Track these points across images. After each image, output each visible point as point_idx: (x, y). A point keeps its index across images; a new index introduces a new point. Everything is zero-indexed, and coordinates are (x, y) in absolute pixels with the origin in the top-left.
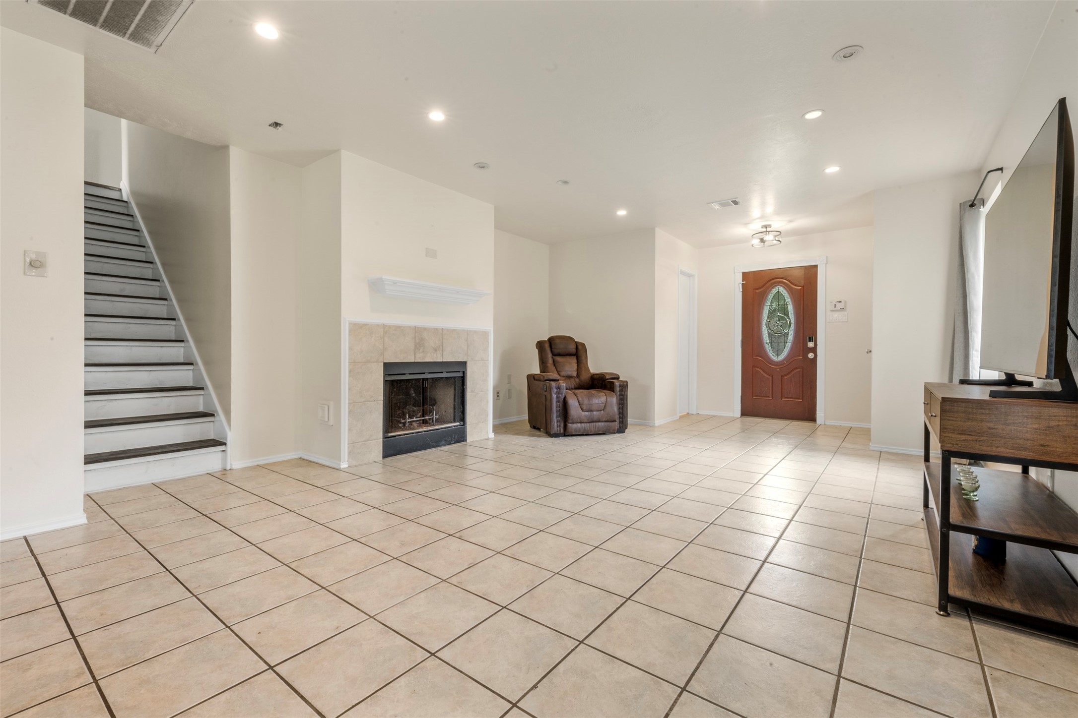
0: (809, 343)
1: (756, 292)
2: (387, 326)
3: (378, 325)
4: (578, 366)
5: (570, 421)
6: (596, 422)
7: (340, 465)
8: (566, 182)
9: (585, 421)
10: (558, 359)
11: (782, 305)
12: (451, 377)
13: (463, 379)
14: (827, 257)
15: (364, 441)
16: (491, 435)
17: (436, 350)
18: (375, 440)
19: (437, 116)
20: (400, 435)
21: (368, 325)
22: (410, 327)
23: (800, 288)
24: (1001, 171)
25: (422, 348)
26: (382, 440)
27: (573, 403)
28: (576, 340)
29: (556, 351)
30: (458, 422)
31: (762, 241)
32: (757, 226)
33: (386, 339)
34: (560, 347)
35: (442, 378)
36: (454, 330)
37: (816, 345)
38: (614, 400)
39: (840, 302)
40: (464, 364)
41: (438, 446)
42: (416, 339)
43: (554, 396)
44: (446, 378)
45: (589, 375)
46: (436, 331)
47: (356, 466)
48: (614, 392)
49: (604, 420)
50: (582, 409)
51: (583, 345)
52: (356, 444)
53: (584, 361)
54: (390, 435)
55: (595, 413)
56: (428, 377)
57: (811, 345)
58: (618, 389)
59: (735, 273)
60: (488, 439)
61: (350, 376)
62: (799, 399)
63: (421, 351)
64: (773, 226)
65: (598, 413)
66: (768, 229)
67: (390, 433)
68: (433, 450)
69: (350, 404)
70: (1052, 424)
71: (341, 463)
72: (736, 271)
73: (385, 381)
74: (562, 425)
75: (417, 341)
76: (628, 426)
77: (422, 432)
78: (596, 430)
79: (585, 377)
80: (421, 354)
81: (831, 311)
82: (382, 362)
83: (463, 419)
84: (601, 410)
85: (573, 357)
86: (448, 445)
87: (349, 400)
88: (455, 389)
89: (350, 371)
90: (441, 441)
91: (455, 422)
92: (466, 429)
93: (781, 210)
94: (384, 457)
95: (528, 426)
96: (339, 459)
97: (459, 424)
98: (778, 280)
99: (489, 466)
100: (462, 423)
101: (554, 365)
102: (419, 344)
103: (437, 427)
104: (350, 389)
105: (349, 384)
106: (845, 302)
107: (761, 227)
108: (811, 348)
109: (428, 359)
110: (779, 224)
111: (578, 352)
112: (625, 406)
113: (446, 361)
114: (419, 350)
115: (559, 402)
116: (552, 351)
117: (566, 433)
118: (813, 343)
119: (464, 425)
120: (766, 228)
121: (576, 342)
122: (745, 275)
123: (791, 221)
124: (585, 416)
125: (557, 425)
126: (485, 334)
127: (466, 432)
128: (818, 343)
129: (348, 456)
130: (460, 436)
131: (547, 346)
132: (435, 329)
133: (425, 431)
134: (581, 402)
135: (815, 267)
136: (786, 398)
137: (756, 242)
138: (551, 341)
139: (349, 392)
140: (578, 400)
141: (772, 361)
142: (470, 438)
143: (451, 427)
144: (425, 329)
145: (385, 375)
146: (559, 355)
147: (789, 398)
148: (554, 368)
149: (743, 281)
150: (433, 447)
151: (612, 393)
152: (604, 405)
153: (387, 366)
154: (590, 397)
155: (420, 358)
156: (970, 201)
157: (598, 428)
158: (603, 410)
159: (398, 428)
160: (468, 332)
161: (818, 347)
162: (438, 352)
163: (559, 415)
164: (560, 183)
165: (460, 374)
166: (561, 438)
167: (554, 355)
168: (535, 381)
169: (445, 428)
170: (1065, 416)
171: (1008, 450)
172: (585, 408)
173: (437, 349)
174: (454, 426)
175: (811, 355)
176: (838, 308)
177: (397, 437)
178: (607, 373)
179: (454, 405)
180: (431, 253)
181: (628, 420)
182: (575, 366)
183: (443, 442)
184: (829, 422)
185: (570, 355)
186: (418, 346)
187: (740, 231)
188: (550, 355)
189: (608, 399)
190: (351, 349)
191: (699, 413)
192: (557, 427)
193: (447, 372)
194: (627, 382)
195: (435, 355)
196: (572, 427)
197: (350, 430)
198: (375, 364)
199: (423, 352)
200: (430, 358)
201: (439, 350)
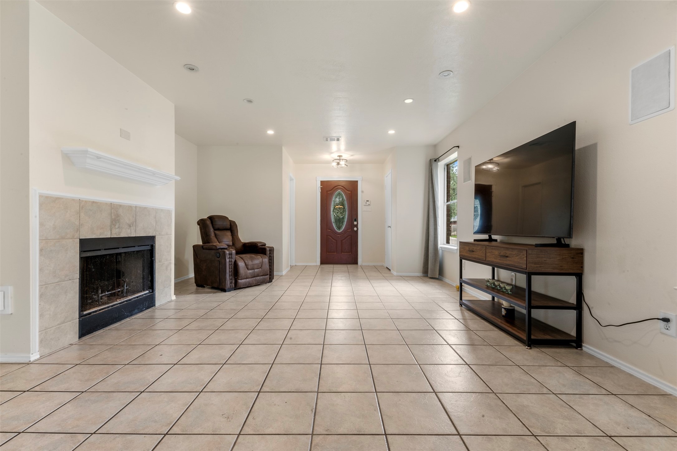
0: (354, 222)
1: (328, 193)
2: (83, 201)
3: (73, 200)
4: (232, 237)
5: (240, 278)
6: (256, 277)
7: (29, 357)
8: (250, 101)
9: (250, 277)
10: (217, 232)
11: (341, 201)
12: (141, 251)
13: (151, 252)
14: (362, 177)
15: (58, 325)
16: (174, 297)
17: (130, 226)
18: (70, 321)
20: (96, 311)
21: (62, 198)
22: (106, 204)
23: (350, 192)
24: (458, 148)
25: (118, 224)
26: (78, 319)
27: (241, 264)
28: (229, 219)
29: (217, 227)
30: (147, 290)
31: (338, 164)
32: (335, 156)
33: (82, 215)
34: (219, 223)
35: (134, 252)
36: (145, 208)
37: (358, 223)
38: (266, 260)
39: (368, 201)
40: (153, 238)
41: (131, 315)
42: (112, 215)
43: (228, 260)
44: (137, 251)
45: (241, 244)
46: (130, 208)
47: (50, 355)
48: (266, 255)
49: (261, 275)
50: (247, 268)
51: (234, 222)
52: (49, 330)
53: (236, 234)
54: (85, 313)
55: (256, 270)
56: (122, 252)
57: (355, 223)
58: (268, 252)
59: (316, 181)
60: (171, 301)
61: (41, 255)
62: (350, 252)
63: (117, 226)
64: (343, 156)
65: (258, 270)
66: (341, 158)
67: (85, 311)
68: (128, 319)
69: (41, 286)
70: (564, 257)
71: (31, 356)
72: (317, 179)
73: (81, 258)
74: (233, 281)
75: (113, 217)
76: (274, 277)
77: (117, 304)
78: (257, 282)
79: (239, 246)
80: (117, 230)
81: (365, 205)
82: (77, 238)
83: (152, 287)
84: (259, 268)
85: (228, 231)
86: (140, 312)
87: (40, 281)
88: (144, 261)
89: (41, 250)
90: (134, 310)
91: (144, 290)
92: (155, 295)
93: (347, 149)
94: (80, 337)
95: (194, 286)
96: (29, 352)
97: (148, 292)
98: (339, 187)
99: (171, 324)
100: (151, 290)
101: (216, 238)
102: (115, 220)
103: (130, 298)
104: (41, 270)
105: (40, 265)
106: (370, 201)
107: (337, 156)
108: (355, 225)
109: (123, 235)
110: (346, 156)
111: (232, 228)
112: (272, 264)
113: (139, 236)
114: (115, 225)
115: (231, 264)
116: (213, 227)
117: (236, 287)
118: (356, 222)
119: (153, 292)
120: (340, 157)
121: (230, 220)
122: (322, 183)
123: (352, 155)
124: (250, 273)
125: (230, 282)
126: (169, 212)
127: (155, 298)
128: (358, 222)
129: (39, 345)
130: (149, 302)
131: (209, 222)
132: (129, 206)
133: (119, 303)
134: (247, 263)
135: (357, 182)
136: (343, 252)
137: (334, 164)
138: (211, 218)
139: (40, 273)
140: (245, 262)
141: (337, 232)
142: (157, 304)
143: (142, 295)
144: (120, 206)
145: (81, 251)
146: (219, 229)
147: (345, 252)
148: (216, 240)
149: (321, 186)
150: (127, 317)
151: (265, 255)
152: (261, 264)
153: (83, 242)
154: (252, 259)
155: (116, 233)
156: (435, 159)
157: (258, 281)
158: (261, 268)
159: (92, 306)
160: (156, 210)
161: (358, 224)
162: (132, 228)
163: (231, 275)
164: (245, 101)
165: (149, 248)
166: (232, 291)
167: (215, 229)
168: (205, 251)
169: (137, 297)
170: (570, 253)
171: (551, 270)
172: (249, 267)
173: (131, 225)
174: (145, 294)
175: (355, 229)
176: (367, 204)
177: (92, 314)
178: (257, 242)
179: (143, 275)
180: (125, 135)
181: (274, 273)
182: (230, 237)
183: (136, 311)
184: (364, 264)
185: (226, 229)
186: (114, 222)
187: (326, 157)
188: (212, 230)
189: (263, 260)
190: (41, 224)
191: (297, 265)
192: (230, 284)
193: (138, 246)
194: (273, 247)
195: (129, 231)
196: (241, 282)
197: (41, 316)
198: (71, 240)
199: (119, 227)
200: (125, 233)
201: (133, 226)
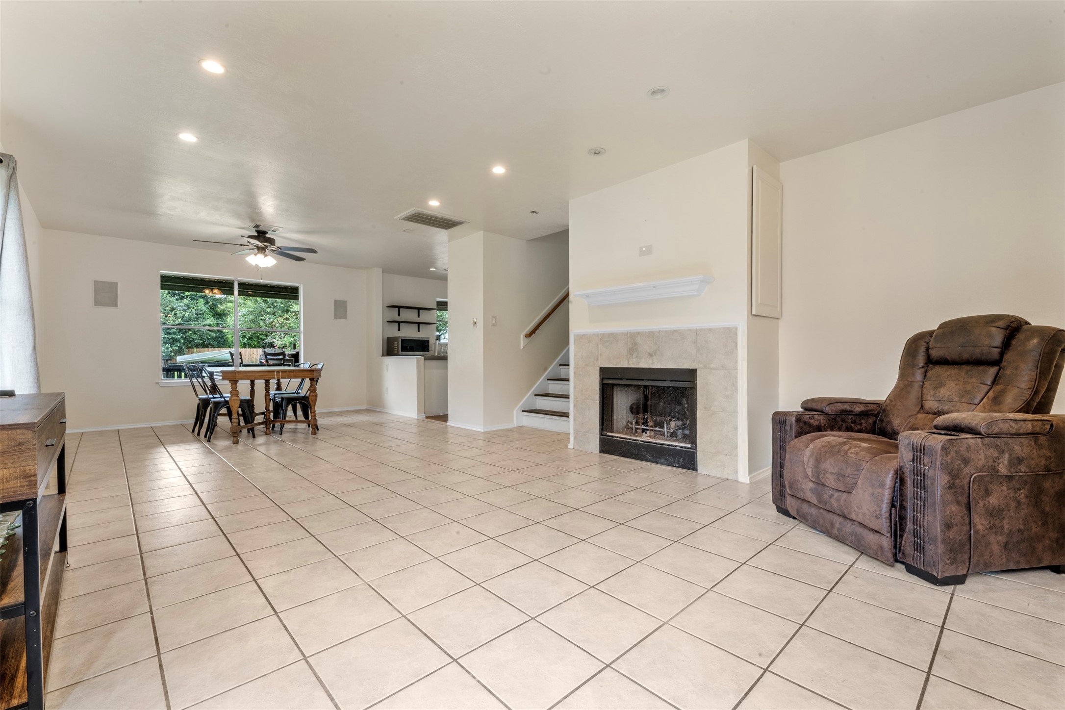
2: (601, 334)
3: (595, 335)
17: (651, 355)
19: (499, 170)
21: (586, 335)
22: (623, 334)
25: (636, 353)
26: (599, 435)
30: (686, 442)
33: (601, 346)
36: (674, 332)
40: (693, 372)
42: (629, 344)
46: (651, 334)
54: (607, 433)
56: (649, 385)
63: (634, 356)
69: (574, 399)
73: (601, 384)
75: (630, 346)
80: (634, 360)
82: (597, 366)
83: (692, 441)
87: (574, 396)
89: (574, 373)
90: (660, 458)
91: (683, 441)
92: (697, 454)
94: (600, 452)
97: (688, 445)
100: (691, 446)
102: (632, 349)
103: (662, 442)
104: (574, 387)
105: (574, 383)
109: (643, 365)
113: (667, 368)
119: (694, 448)
126: (730, 334)
127: (697, 458)
130: (687, 461)
132: (649, 332)
139: (573, 390)
142: (701, 468)
144: (638, 333)
145: (602, 379)
150: (651, 460)
153: (602, 370)
155: (634, 363)
160: (698, 332)
162: (654, 357)
165: (686, 384)
169: (673, 446)
173: (653, 354)
174: (683, 447)
180: (645, 251)
183: (662, 460)
186: (631, 352)
190: (575, 355)
193: (671, 381)
195: (650, 361)
198: (592, 367)
199: (637, 357)
200: (644, 363)
201: (655, 355)
